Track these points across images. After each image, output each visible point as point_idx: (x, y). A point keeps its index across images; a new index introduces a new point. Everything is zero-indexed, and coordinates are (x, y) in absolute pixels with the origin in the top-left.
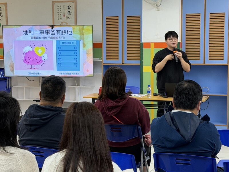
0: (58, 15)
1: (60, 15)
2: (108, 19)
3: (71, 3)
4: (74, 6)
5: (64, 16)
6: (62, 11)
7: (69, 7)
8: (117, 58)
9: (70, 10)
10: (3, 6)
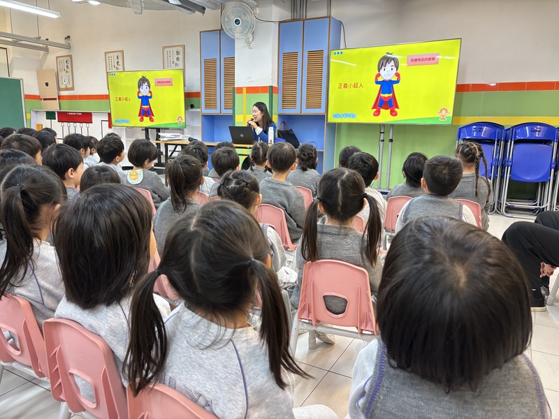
0: (168, 61)
2: (206, 61)
3: (180, 47)
4: (182, 51)
5: (173, 62)
6: (171, 57)
7: (178, 53)
8: (215, 107)
9: (178, 56)
10: (120, 54)
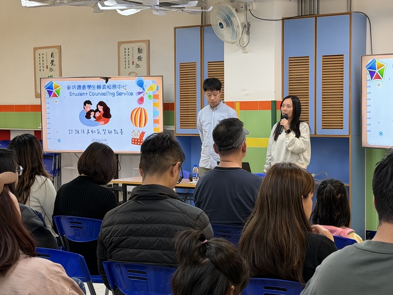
0: (125, 61)
1: (127, 61)
3: (142, 43)
4: (146, 48)
5: (133, 62)
6: (131, 57)
7: (140, 50)
9: (140, 54)
10: (56, 51)
